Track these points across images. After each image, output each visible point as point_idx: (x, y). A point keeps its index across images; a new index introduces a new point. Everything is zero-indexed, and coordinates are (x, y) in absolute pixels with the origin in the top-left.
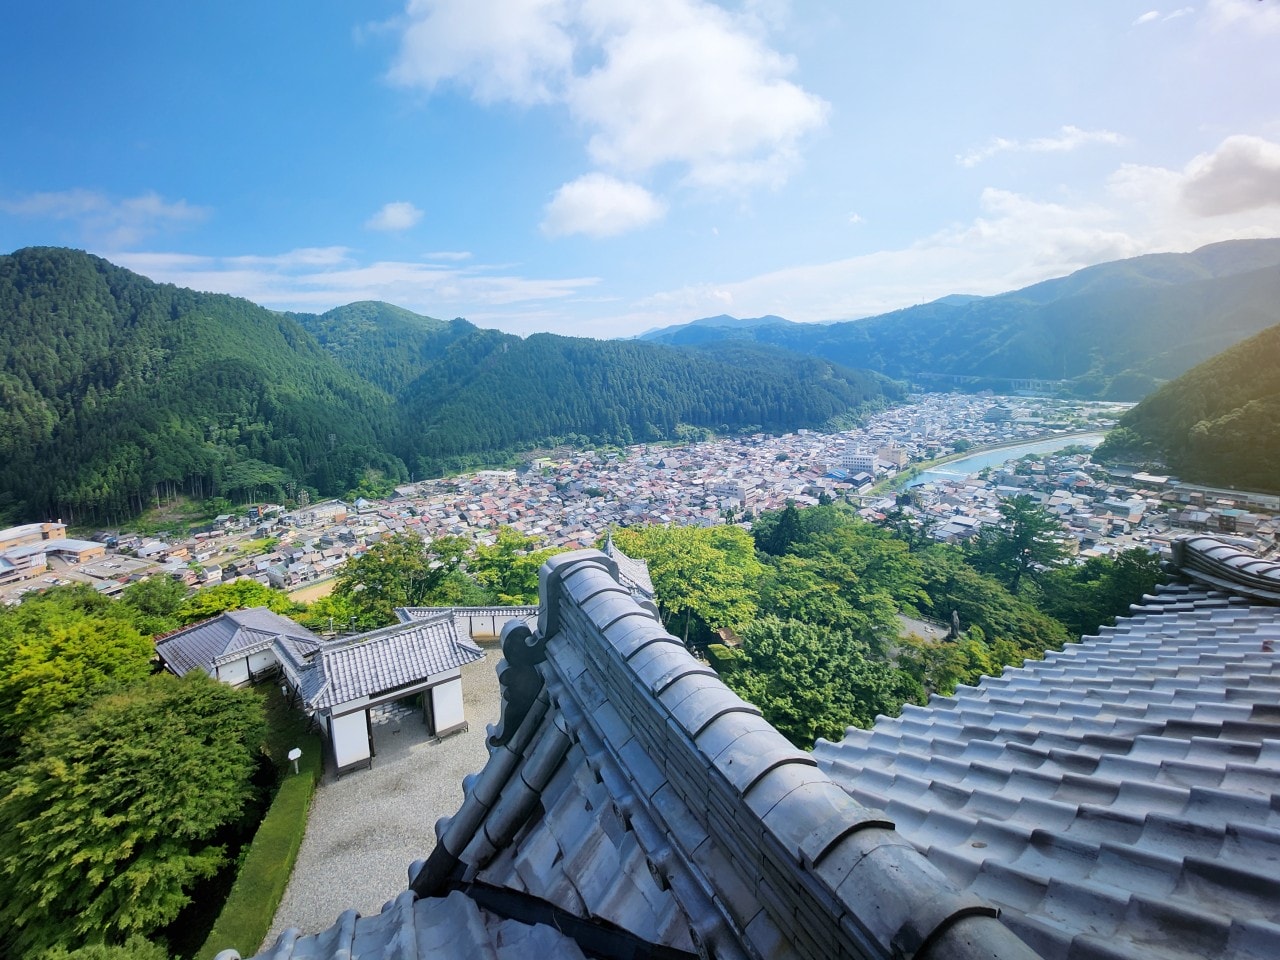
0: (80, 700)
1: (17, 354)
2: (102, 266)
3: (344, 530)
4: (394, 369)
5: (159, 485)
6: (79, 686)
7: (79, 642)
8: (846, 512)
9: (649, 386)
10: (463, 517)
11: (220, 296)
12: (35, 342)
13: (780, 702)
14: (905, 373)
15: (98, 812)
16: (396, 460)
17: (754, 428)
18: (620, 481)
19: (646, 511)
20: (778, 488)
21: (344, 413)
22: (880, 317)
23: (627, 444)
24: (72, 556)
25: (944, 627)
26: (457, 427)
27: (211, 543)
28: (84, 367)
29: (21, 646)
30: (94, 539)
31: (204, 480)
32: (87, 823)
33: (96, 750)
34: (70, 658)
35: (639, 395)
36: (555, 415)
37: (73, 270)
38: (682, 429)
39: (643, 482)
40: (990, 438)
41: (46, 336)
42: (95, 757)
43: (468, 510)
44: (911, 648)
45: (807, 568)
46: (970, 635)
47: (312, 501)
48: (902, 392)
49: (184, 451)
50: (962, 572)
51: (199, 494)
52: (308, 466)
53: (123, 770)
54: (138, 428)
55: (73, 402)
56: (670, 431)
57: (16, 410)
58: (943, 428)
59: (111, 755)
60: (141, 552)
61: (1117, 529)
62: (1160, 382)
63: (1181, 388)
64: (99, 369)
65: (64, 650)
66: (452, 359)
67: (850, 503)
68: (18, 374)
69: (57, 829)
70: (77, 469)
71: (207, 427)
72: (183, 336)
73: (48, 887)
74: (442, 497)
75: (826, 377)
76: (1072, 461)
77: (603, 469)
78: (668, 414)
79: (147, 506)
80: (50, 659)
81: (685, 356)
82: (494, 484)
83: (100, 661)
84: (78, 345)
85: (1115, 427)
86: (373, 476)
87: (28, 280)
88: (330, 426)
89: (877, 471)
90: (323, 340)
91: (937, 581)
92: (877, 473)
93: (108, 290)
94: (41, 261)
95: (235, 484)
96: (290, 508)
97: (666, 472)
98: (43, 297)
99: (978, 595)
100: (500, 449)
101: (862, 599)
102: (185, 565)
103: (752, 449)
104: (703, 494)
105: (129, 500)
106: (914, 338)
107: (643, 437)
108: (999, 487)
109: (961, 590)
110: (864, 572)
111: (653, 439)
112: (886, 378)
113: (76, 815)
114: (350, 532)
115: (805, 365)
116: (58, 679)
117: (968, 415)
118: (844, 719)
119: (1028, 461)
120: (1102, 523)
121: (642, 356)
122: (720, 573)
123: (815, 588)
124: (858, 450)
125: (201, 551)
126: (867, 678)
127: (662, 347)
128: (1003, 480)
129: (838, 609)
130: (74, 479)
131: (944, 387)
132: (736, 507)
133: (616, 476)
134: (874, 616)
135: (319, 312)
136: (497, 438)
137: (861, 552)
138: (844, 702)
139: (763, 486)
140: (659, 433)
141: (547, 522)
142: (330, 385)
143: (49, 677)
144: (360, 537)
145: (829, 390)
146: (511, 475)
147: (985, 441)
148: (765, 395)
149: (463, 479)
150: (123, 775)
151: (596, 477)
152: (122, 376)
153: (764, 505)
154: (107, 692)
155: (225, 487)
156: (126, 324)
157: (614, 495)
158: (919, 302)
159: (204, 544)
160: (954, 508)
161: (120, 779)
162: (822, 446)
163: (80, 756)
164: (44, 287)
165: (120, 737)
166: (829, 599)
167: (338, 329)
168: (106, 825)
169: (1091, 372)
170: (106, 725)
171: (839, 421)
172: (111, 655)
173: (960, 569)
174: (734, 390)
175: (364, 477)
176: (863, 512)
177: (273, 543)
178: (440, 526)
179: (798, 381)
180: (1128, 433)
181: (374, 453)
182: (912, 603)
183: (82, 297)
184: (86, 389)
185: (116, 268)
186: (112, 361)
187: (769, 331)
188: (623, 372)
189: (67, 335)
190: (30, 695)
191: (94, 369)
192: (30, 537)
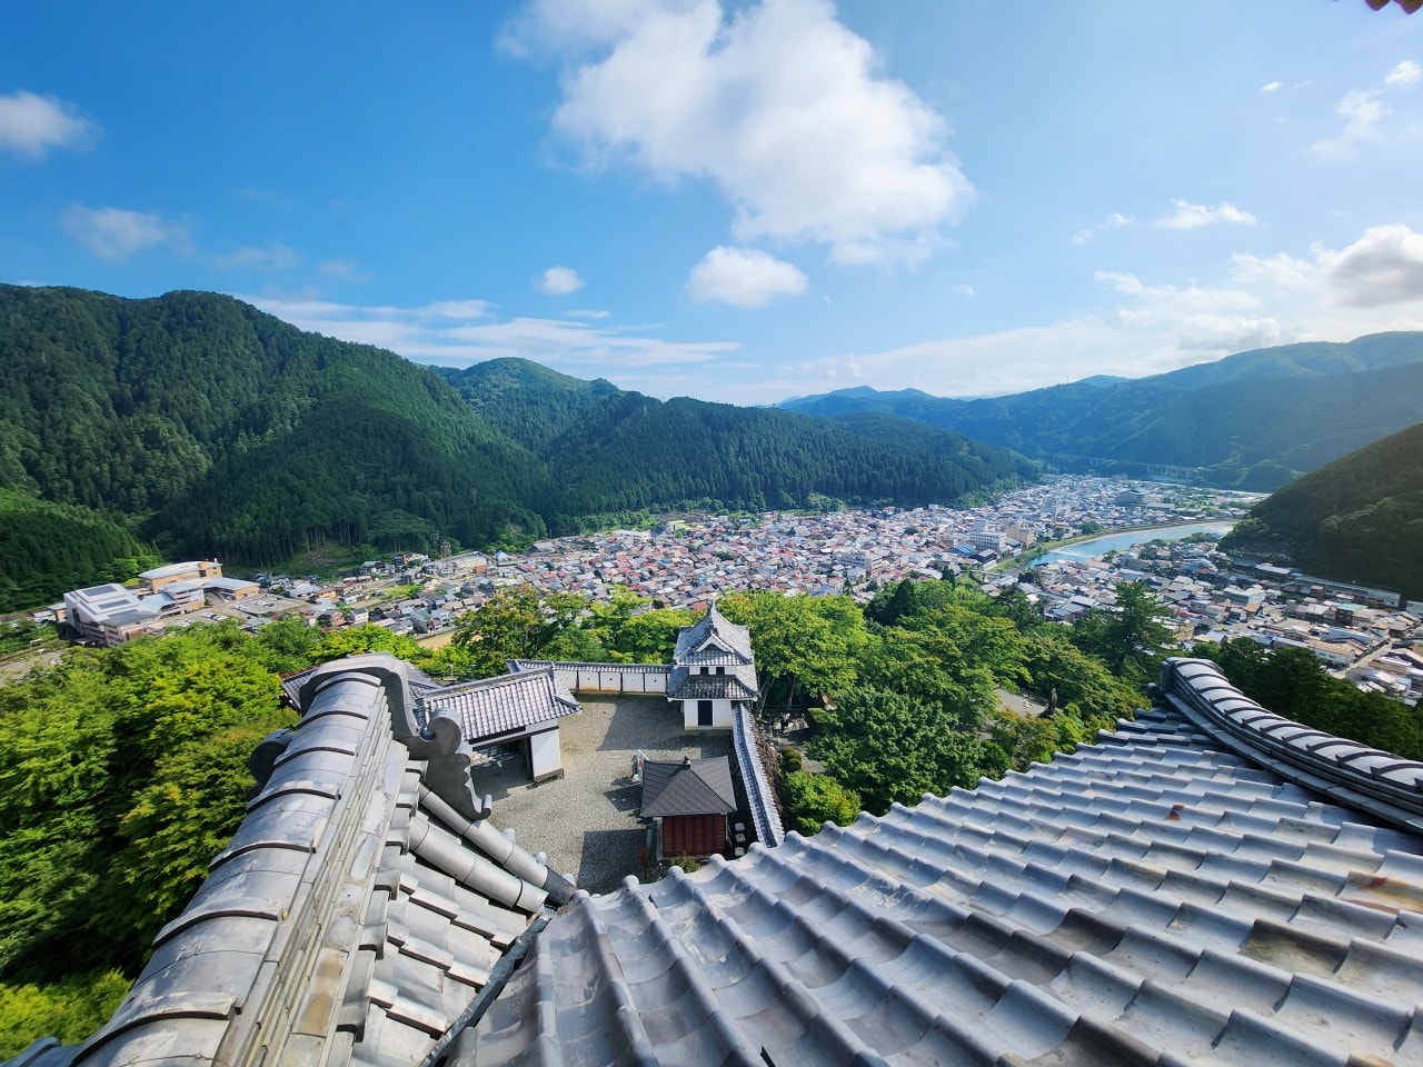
0: (209, 730)
1: (171, 397)
2: (249, 312)
3: (484, 581)
4: (536, 427)
5: (308, 530)
6: (208, 717)
7: (209, 676)
8: (968, 586)
9: (785, 454)
10: (597, 574)
11: (366, 346)
12: (187, 386)
13: (865, 767)
14: (1041, 452)
15: (209, 834)
16: (535, 516)
17: (885, 501)
18: (750, 547)
19: (774, 577)
20: (904, 560)
21: (486, 468)
22: (1022, 395)
23: (760, 511)
24: (228, 593)
25: (1043, 704)
26: (595, 486)
27: (358, 587)
28: (235, 413)
29: (157, 678)
30: (248, 579)
31: (352, 526)
32: (199, 843)
33: (209, 777)
34: (200, 691)
35: (775, 463)
36: (690, 479)
37: (222, 315)
38: (815, 498)
39: (773, 548)
40: (1119, 522)
41: (197, 380)
42: (209, 785)
43: (603, 567)
44: (1006, 722)
45: (913, 641)
46: (1066, 712)
47: (454, 552)
48: (1036, 471)
49: (332, 499)
50: (1066, 652)
51: (347, 541)
52: (450, 518)
53: (233, 797)
54: (288, 474)
55: (226, 446)
56: (803, 500)
57: (171, 453)
58: (1073, 509)
59: (223, 783)
60: (293, 592)
61: (1235, 616)
62: (1297, 474)
63: (1317, 481)
64: (249, 415)
65: (195, 683)
66: (592, 420)
67: (973, 578)
68: (171, 417)
69: (172, 847)
70: (230, 510)
71: (354, 476)
72: (329, 385)
73: (164, 897)
74: (578, 553)
75: (961, 453)
76: (1198, 549)
77: (736, 534)
78: (801, 483)
79: (298, 550)
80: (183, 691)
81: (822, 426)
82: (629, 543)
83: (227, 695)
84: (229, 391)
85: (1245, 517)
86: (514, 531)
87: (178, 324)
88: (472, 481)
89: (1003, 548)
90: (466, 396)
91: (1041, 659)
92: (1003, 550)
93: (255, 337)
94: (190, 305)
95: (380, 532)
96: (433, 558)
97: (796, 540)
98: (193, 341)
99: (1079, 674)
100: (636, 509)
101: (963, 673)
102: (334, 607)
103: (882, 522)
104: (830, 562)
105: (281, 543)
106: (1054, 418)
107: (777, 505)
108: (1122, 570)
109: (1064, 668)
110: (968, 647)
111: (785, 507)
112: (1022, 457)
113: (191, 835)
114: (490, 583)
115: (942, 441)
116: (188, 710)
117: (1100, 498)
118: (924, 786)
119: (1154, 546)
120: (1220, 610)
121: (779, 424)
122: (824, 641)
123: (918, 660)
124: (986, 527)
125: (349, 594)
126: (952, 749)
127: (800, 417)
128: (1128, 563)
129: (938, 681)
130: (228, 521)
131: (1078, 469)
132: (862, 576)
133: (748, 541)
134: (973, 689)
135: (463, 367)
136: (634, 499)
137: (967, 627)
138: (927, 770)
139: (890, 557)
140: (792, 501)
141: (678, 583)
142: (472, 440)
143: (180, 708)
144: (498, 588)
145: (963, 467)
146: (646, 535)
147: (1114, 524)
148: (899, 468)
149: (599, 538)
150: (232, 802)
151: (728, 541)
152: (271, 423)
153: (889, 577)
154: (234, 724)
155: (371, 535)
156: (274, 371)
157: (744, 559)
158: (1063, 381)
159: (351, 588)
160: (1075, 588)
161: (230, 806)
162: (951, 521)
163: (194, 783)
164: (192, 331)
165: (231, 767)
166: (930, 671)
167: (481, 385)
168: (216, 846)
169: (1229, 461)
170: (219, 756)
171: (971, 498)
172: (238, 690)
173: (1065, 649)
174: (868, 461)
175: (504, 532)
176: (984, 588)
177: (417, 591)
178: (575, 581)
179: (932, 457)
180: (1258, 523)
181: (514, 508)
182: (1013, 679)
183: (231, 343)
184: (237, 435)
185: (263, 315)
186: (261, 407)
187: (910, 404)
188: (760, 440)
189: (217, 380)
190: (162, 723)
191: (244, 415)
192: (190, 574)
